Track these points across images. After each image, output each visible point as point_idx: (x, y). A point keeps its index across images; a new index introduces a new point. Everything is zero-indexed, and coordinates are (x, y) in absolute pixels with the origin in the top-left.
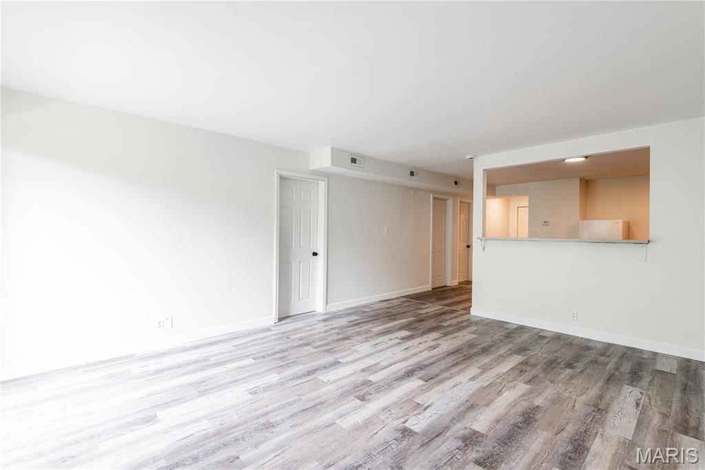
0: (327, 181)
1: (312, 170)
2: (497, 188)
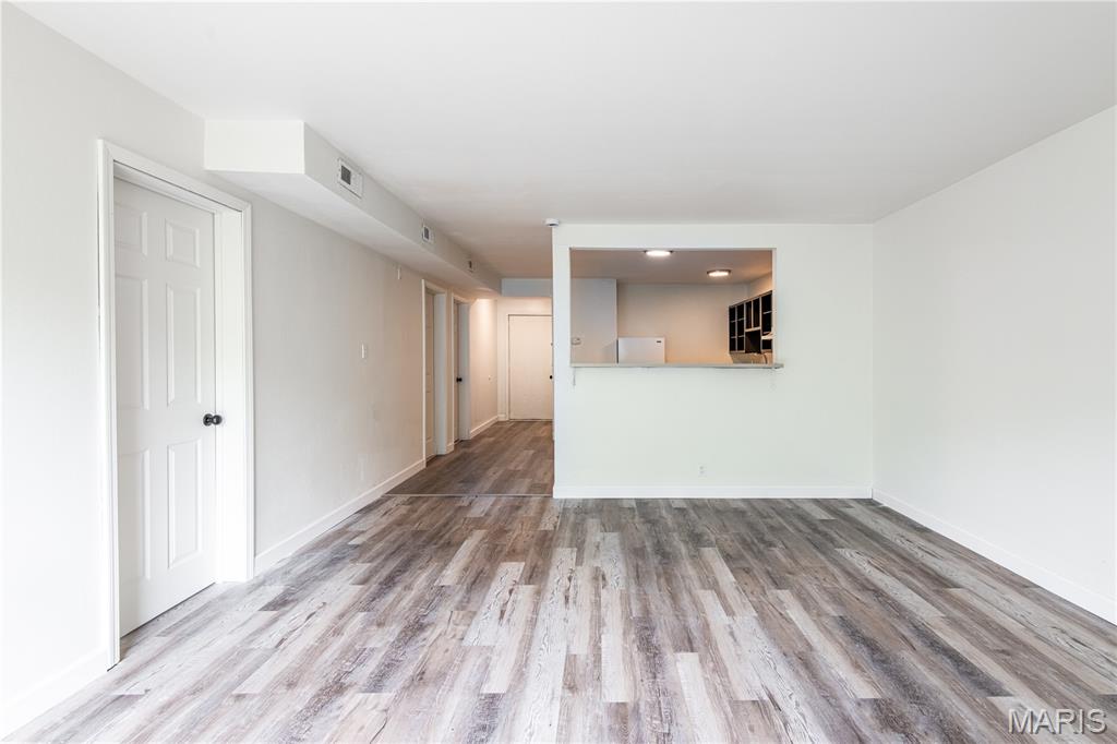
0: (249, 209)
1: (210, 172)
2: (506, 282)
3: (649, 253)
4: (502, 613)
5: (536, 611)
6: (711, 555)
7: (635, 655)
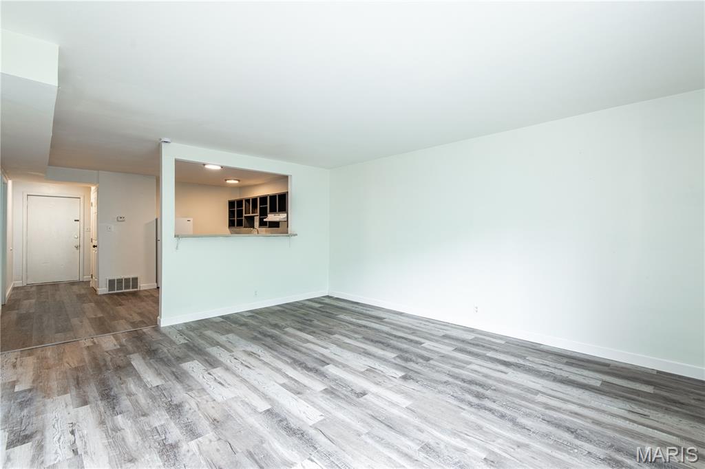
3: (206, 166)
4: (220, 383)
5: (238, 376)
6: (289, 330)
7: (309, 373)
